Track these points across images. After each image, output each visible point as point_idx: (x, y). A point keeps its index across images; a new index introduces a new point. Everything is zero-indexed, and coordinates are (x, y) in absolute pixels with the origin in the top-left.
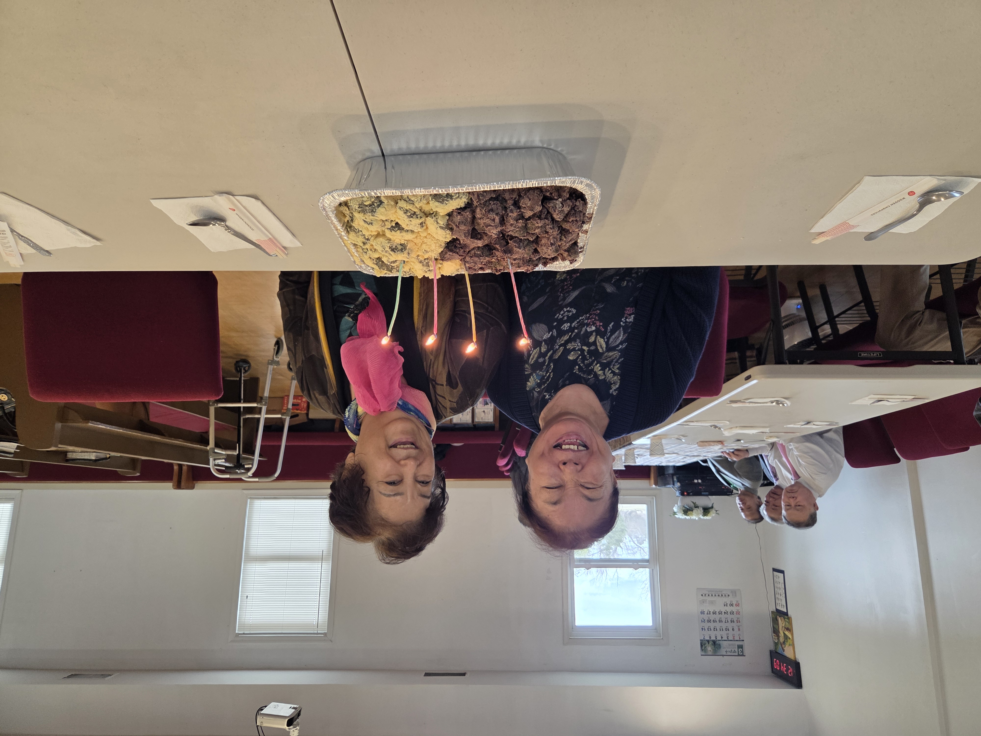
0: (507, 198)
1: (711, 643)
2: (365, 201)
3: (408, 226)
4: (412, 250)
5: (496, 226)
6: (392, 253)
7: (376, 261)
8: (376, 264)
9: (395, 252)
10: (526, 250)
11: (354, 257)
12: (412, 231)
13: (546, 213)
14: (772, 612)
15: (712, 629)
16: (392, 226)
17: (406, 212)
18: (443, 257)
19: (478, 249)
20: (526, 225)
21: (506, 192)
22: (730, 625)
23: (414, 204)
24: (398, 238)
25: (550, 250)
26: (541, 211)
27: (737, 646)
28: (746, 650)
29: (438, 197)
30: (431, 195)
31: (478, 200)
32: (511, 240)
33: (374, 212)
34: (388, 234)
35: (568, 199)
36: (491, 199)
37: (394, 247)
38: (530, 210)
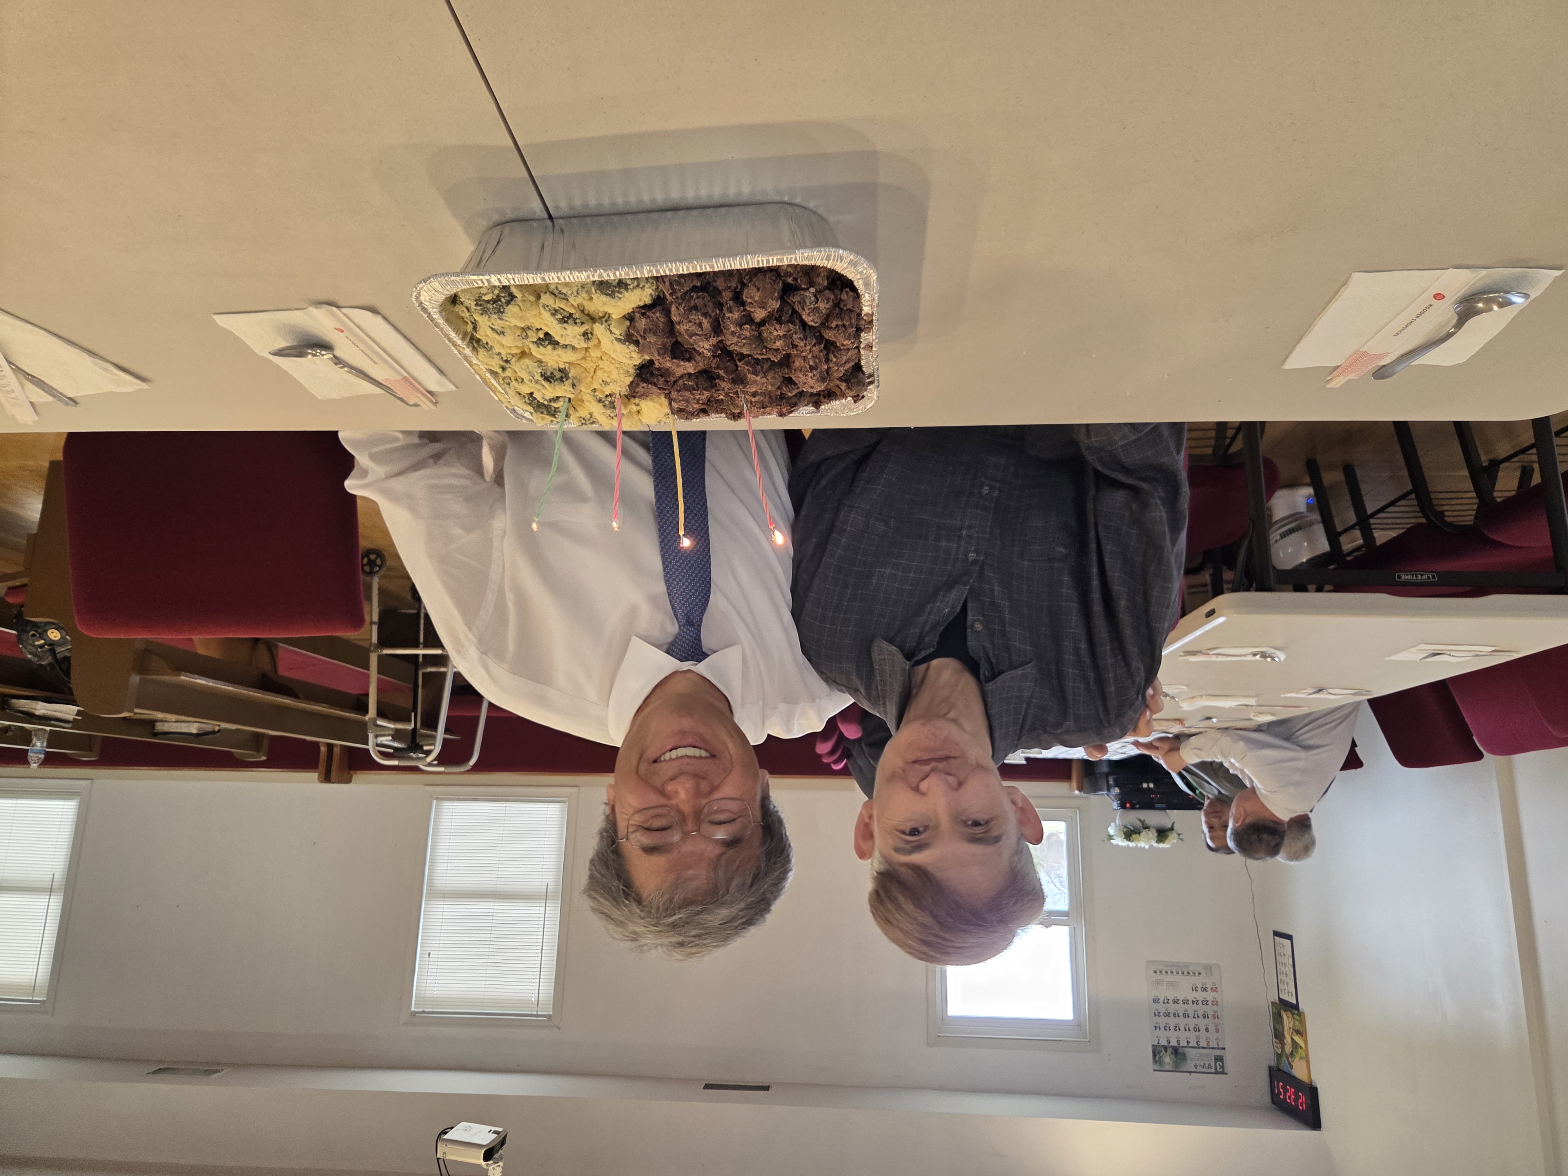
0: (720, 288)
1: (1169, 1051)
2: (485, 295)
3: (564, 338)
4: (579, 381)
5: (706, 335)
6: (545, 384)
7: (529, 399)
8: (530, 404)
9: (550, 382)
10: (769, 377)
11: (497, 394)
12: (573, 348)
13: (790, 312)
14: (1272, 1003)
15: (1172, 1028)
16: (539, 339)
17: (555, 312)
18: (632, 394)
19: (689, 378)
20: (760, 334)
21: (718, 277)
22: (1202, 1023)
23: (567, 300)
24: (553, 358)
25: (811, 377)
26: (780, 310)
27: (1213, 1058)
28: (1229, 1067)
29: (605, 286)
30: (594, 282)
31: (671, 291)
32: (740, 360)
33: (503, 313)
34: (537, 352)
35: (827, 288)
36: (694, 289)
37: (549, 374)
38: (760, 307)
